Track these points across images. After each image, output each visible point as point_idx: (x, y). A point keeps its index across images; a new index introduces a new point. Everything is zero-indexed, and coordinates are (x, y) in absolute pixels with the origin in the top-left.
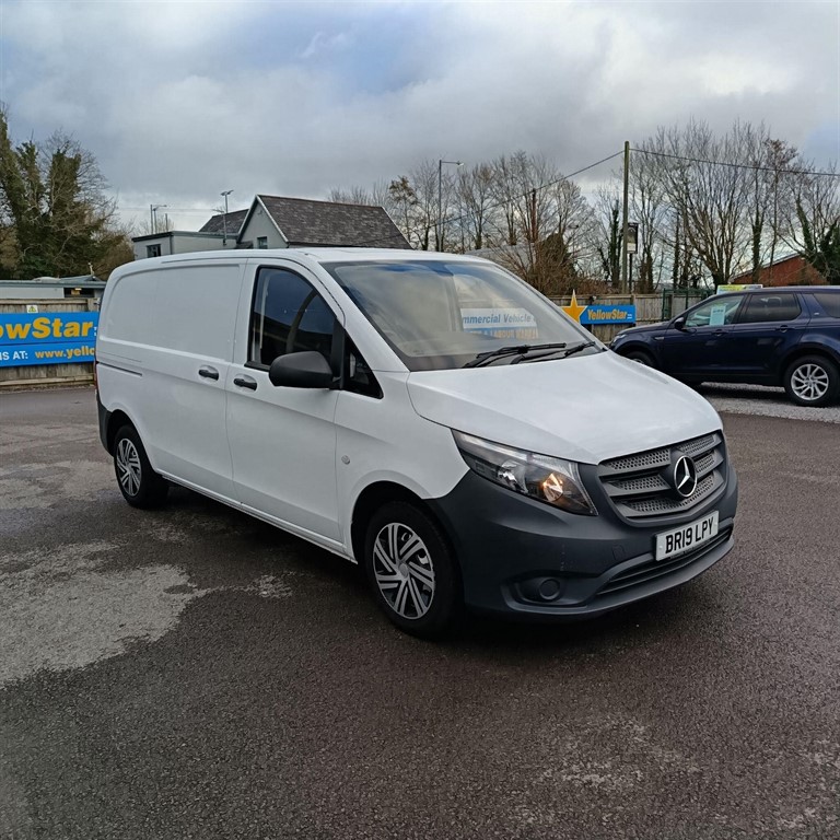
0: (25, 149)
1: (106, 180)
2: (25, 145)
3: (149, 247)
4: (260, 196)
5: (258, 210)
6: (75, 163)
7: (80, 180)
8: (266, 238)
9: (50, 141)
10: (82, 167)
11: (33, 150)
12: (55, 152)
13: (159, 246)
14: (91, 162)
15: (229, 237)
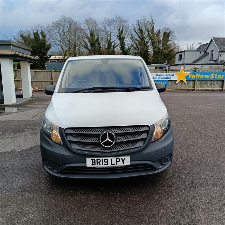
0: (158, 31)
1: (176, 37)
2: (158, 30)
3: (179, 55)
4: (213, 38)
5: (212, 42)
6: (169, 34)
7: (170, 38)
8: (213, 51)
9: (163, 29)
10: (171, 34)
11: (160, 32)
12: (164, 31)
13: (181, 55)
14: (173, 33)
15: (202, 51)
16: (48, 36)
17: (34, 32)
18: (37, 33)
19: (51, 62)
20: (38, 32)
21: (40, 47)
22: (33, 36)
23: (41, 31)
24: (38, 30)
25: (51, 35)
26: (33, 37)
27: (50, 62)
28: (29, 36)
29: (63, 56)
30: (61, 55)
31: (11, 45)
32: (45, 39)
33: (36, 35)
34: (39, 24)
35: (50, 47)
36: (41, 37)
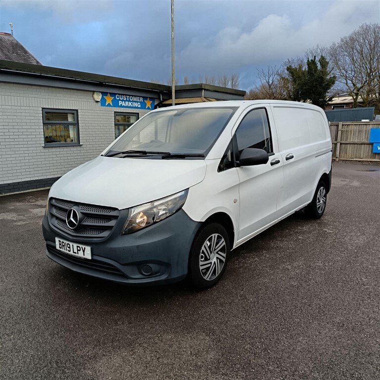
16: (331, 65)
17: (308, 61)
18: (313, 62)
19: (335, 108)
20: (315, 59)
21: (315, 84)
22: (307, 66)
23: (320, 58)
24: (315, 57)
25: (336, 62)
26: (307, 69)
27: (333, 109)
28: (301, 67)
29: (353, 97)
30: (350, 95)
31: (202, 89)
32: (326, 69)
33: (311, 64)
34: (318, 46)
35: (333, 83)
36: (319, 67)
